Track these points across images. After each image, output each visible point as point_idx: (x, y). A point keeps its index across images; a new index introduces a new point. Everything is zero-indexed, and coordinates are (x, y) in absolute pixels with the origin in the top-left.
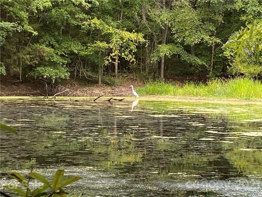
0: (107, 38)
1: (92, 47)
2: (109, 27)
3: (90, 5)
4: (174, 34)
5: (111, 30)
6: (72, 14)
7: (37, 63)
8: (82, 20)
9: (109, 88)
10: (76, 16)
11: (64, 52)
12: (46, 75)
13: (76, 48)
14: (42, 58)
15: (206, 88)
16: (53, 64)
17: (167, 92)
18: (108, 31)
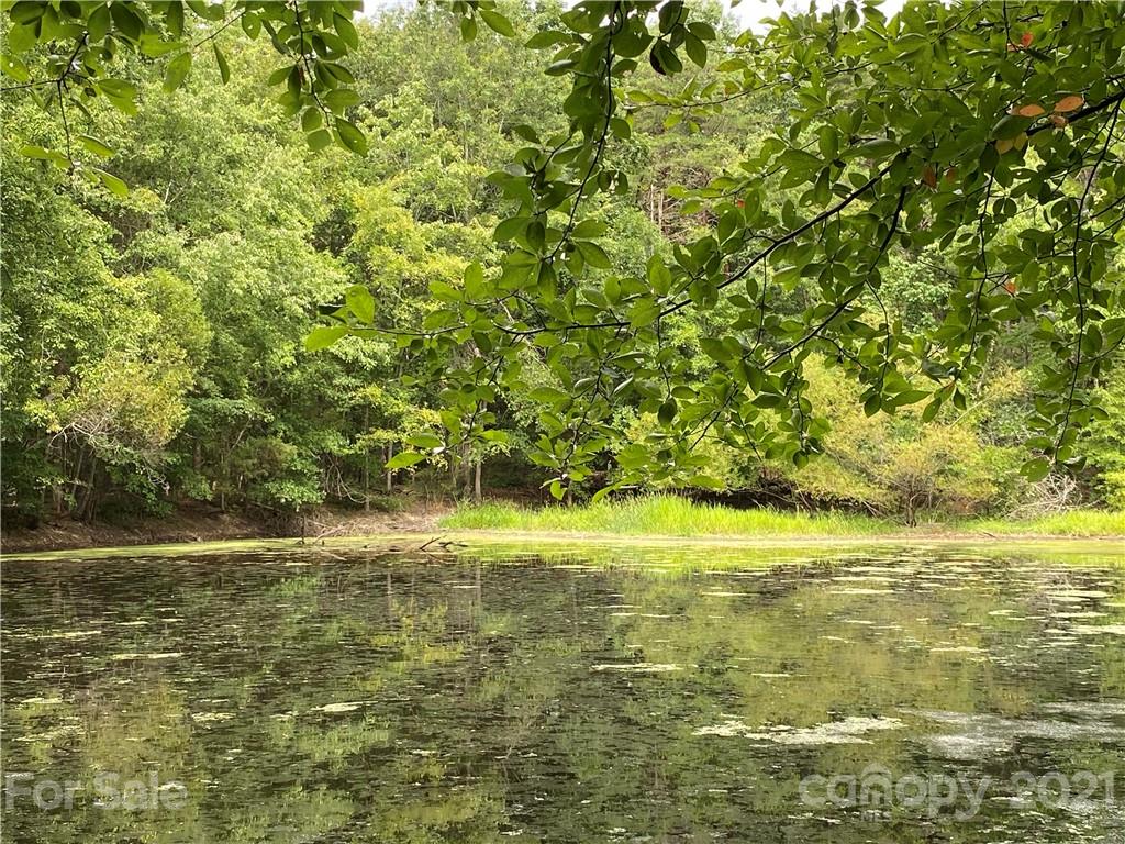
0: (391, 423)
1: (363, 440)
2: (396, 402)
3: (374, 363)
4: (516, 412)
5: (403, 407)
6: (328, 377)
7: (267, 474)
8: (346, 389)
9: (386, 517)
10: (336, 382)
11: (311, 449)
12: (284, 497)
13: (334, 443)
14: (274, 462)
15: (585, 514)
16: (297, 477)
17: (506, 522)
18: (396, 410)
